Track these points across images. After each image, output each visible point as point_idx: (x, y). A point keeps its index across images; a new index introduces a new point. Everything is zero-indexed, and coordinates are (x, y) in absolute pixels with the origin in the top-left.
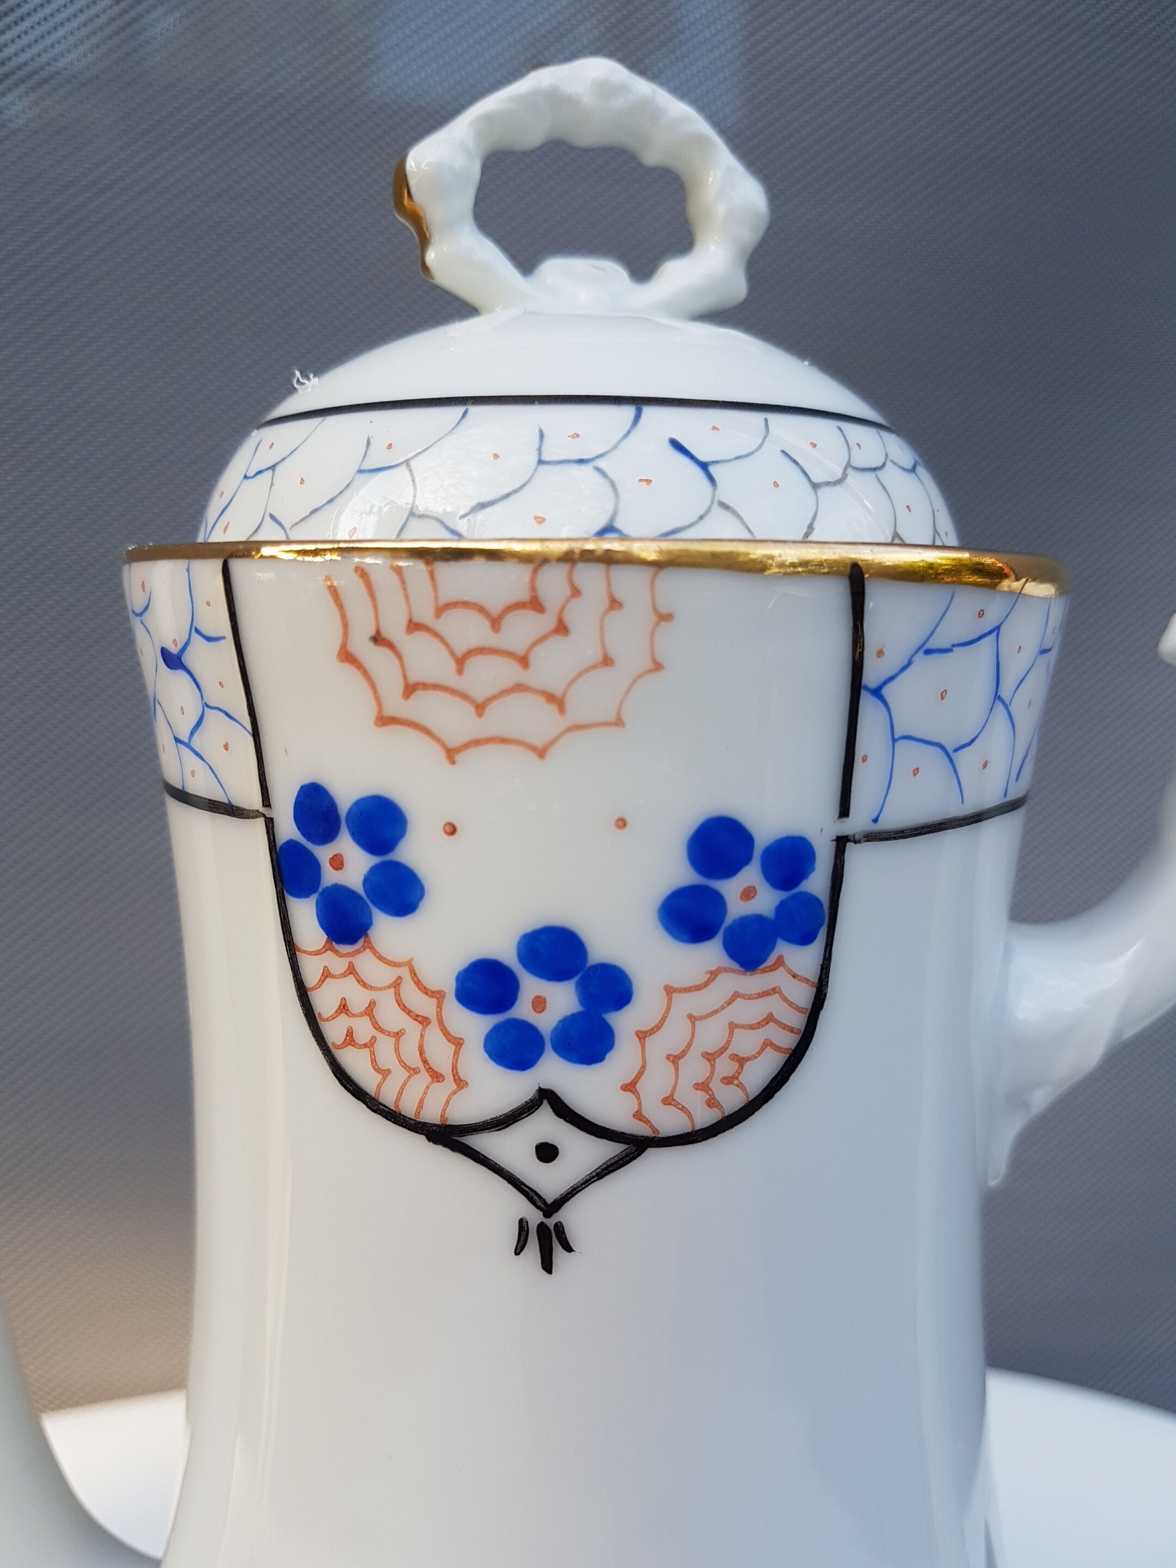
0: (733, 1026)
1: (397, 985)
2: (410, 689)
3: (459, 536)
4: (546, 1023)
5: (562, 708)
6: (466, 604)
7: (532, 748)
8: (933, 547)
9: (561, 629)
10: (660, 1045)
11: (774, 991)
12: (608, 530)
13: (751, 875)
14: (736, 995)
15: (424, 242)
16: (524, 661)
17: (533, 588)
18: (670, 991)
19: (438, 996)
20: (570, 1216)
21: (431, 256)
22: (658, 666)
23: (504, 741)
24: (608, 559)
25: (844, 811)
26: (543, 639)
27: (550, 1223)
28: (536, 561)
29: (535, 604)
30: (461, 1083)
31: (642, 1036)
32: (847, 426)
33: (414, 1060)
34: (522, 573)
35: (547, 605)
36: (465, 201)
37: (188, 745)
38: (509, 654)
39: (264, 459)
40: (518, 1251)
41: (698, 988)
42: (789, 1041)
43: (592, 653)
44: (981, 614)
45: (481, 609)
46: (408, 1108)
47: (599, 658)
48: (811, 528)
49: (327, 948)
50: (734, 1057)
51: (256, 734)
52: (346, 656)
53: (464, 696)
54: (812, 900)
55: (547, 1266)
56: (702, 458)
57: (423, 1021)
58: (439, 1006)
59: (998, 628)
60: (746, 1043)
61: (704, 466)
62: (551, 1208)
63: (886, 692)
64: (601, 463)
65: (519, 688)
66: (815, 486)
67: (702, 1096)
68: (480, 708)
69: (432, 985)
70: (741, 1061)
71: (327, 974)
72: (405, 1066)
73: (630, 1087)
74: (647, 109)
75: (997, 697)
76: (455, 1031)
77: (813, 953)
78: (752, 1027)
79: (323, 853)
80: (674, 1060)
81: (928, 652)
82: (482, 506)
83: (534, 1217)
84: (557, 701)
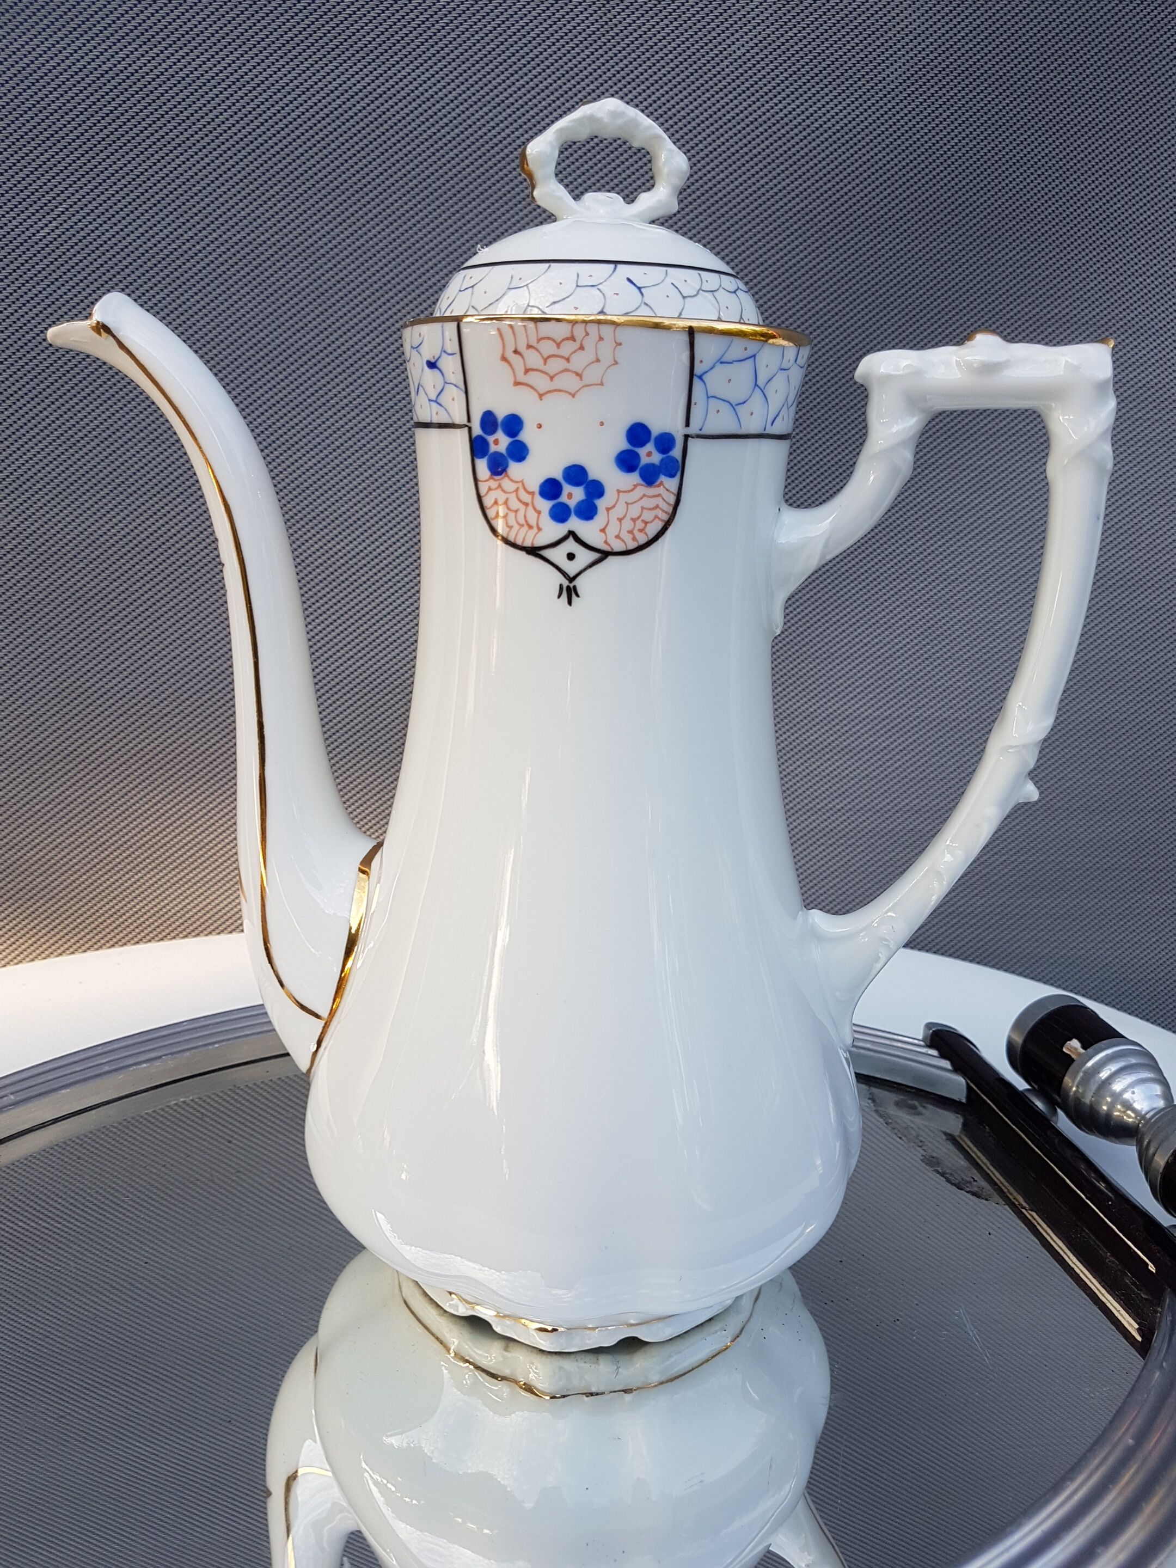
0: (643, 508)
1: (517, 490)
2: (527, 371)
3: (544, 313)
4: (572, 503)
5: (581, 379)
6: (549, 338)
7: (570, 394)
8: (740, 323)
9: (582, 348)
10: (615, 514)
11: (659, 495)
12: (602, 312)
13: (650, 447)
14: (644, 495)
15: (533, 187)
16: (568, 360)
17: (572, 332)
18: (619, 492)
19: (532, 494)
20: (578, 583)
21: (536, 193)
22: (616, 363)
23: (560, 391)
24: (599, 322)
25: (687, 424)
26: (575, 351)
27: (571, 585)
28: (574, 323)
29: (573, 338)
30: (539, 529)
31: (608, 509)
32: (701, 272)
33: (522, 521)
34: (569, 326)
35: (577, 338)
36: (551, 169)
37: (436, 401)
38: (562, 357)
39: (468, 283)
40: (559, 597)
41: (629, 491)
42: (666, 517)
43: (593, 358)
44: (746, 349)
45: (554, 340)
46: (519, 542)
47: (594, 359)
48: (681, 314)
49: (491, 478)
50: (643, 521)
51: (466, 392)
52: (504, 359)
53: (546, 373)
54: (674, 460)
55: (570, 603)
56: (639, 285)
57: (526, 504)
58: (533, 498)
59: (754, 356)
60: (648, 516)
61: (639, 288)
62: (571, 580)
63: (704, 377)
64: (600, 287)
65: (566, 370)
66: (684, 297)
67: (631, 536)
68: (552, 378)
69: (530, 490)
70: (646, 523)
71: (490, 489)
72: (518, 523)
73: (603, 530)
74: (634, 123)
75: (756, 385)
76: (538, 508)
77: (675, 481)
78: (650, 509)
79: (491, 439)
80: (620, 520)
81: (722, 363)
82: (555, 303)
83: (565, 583)
84: (579, 375)
